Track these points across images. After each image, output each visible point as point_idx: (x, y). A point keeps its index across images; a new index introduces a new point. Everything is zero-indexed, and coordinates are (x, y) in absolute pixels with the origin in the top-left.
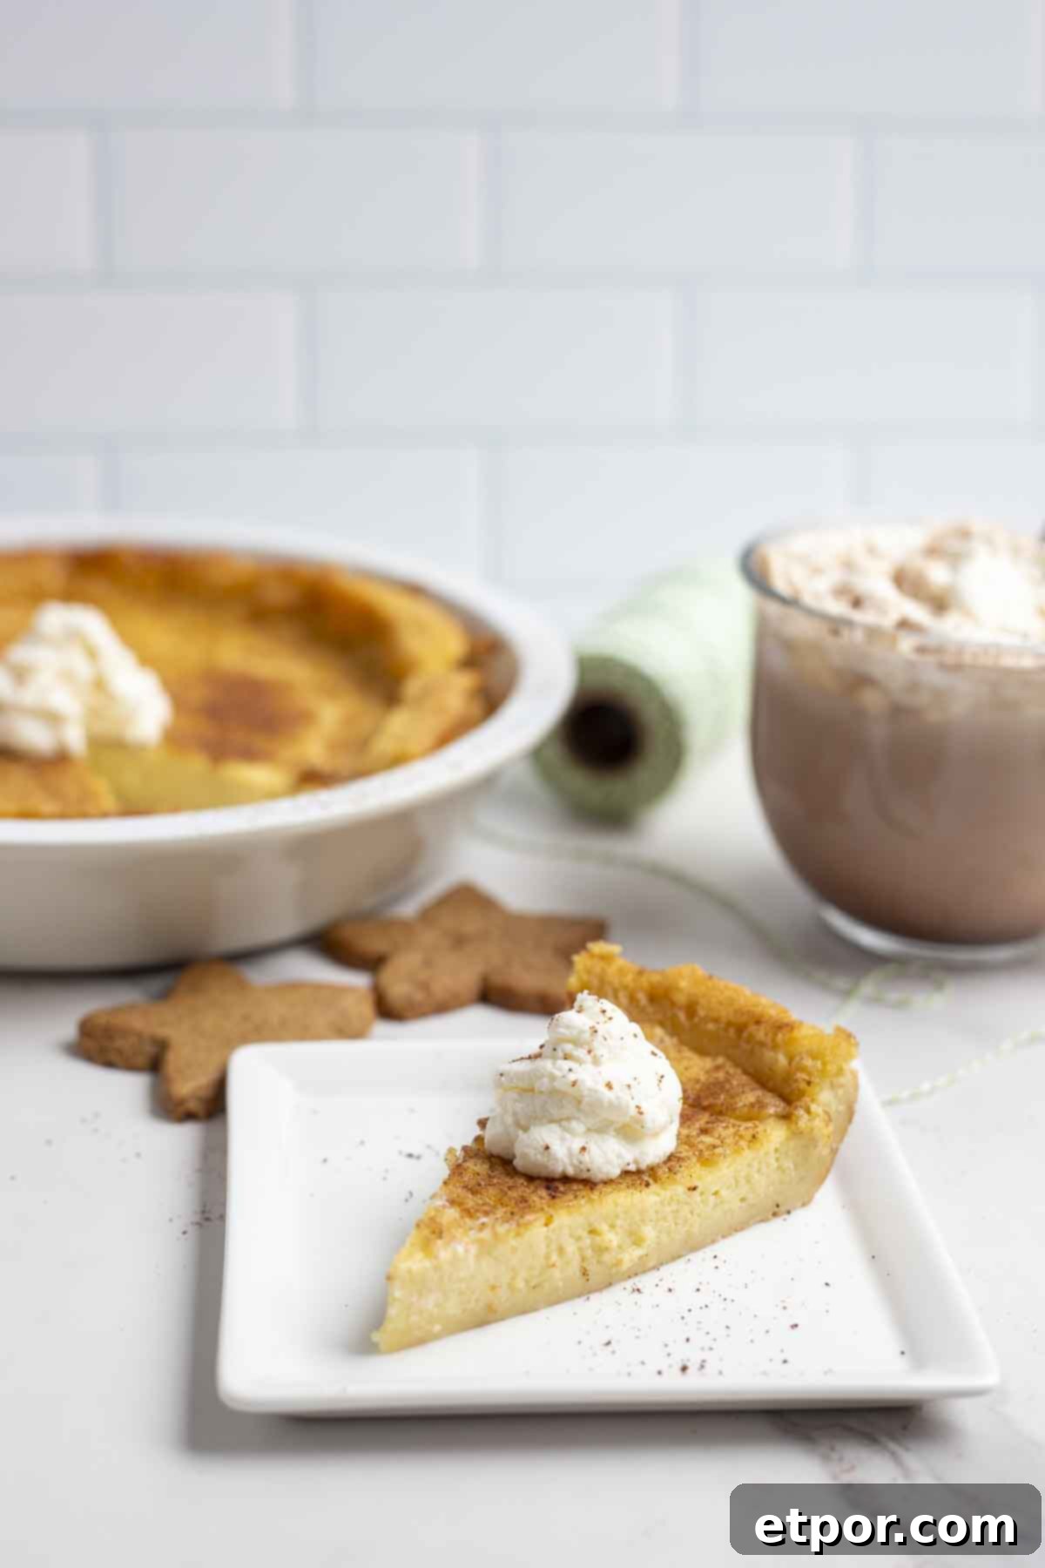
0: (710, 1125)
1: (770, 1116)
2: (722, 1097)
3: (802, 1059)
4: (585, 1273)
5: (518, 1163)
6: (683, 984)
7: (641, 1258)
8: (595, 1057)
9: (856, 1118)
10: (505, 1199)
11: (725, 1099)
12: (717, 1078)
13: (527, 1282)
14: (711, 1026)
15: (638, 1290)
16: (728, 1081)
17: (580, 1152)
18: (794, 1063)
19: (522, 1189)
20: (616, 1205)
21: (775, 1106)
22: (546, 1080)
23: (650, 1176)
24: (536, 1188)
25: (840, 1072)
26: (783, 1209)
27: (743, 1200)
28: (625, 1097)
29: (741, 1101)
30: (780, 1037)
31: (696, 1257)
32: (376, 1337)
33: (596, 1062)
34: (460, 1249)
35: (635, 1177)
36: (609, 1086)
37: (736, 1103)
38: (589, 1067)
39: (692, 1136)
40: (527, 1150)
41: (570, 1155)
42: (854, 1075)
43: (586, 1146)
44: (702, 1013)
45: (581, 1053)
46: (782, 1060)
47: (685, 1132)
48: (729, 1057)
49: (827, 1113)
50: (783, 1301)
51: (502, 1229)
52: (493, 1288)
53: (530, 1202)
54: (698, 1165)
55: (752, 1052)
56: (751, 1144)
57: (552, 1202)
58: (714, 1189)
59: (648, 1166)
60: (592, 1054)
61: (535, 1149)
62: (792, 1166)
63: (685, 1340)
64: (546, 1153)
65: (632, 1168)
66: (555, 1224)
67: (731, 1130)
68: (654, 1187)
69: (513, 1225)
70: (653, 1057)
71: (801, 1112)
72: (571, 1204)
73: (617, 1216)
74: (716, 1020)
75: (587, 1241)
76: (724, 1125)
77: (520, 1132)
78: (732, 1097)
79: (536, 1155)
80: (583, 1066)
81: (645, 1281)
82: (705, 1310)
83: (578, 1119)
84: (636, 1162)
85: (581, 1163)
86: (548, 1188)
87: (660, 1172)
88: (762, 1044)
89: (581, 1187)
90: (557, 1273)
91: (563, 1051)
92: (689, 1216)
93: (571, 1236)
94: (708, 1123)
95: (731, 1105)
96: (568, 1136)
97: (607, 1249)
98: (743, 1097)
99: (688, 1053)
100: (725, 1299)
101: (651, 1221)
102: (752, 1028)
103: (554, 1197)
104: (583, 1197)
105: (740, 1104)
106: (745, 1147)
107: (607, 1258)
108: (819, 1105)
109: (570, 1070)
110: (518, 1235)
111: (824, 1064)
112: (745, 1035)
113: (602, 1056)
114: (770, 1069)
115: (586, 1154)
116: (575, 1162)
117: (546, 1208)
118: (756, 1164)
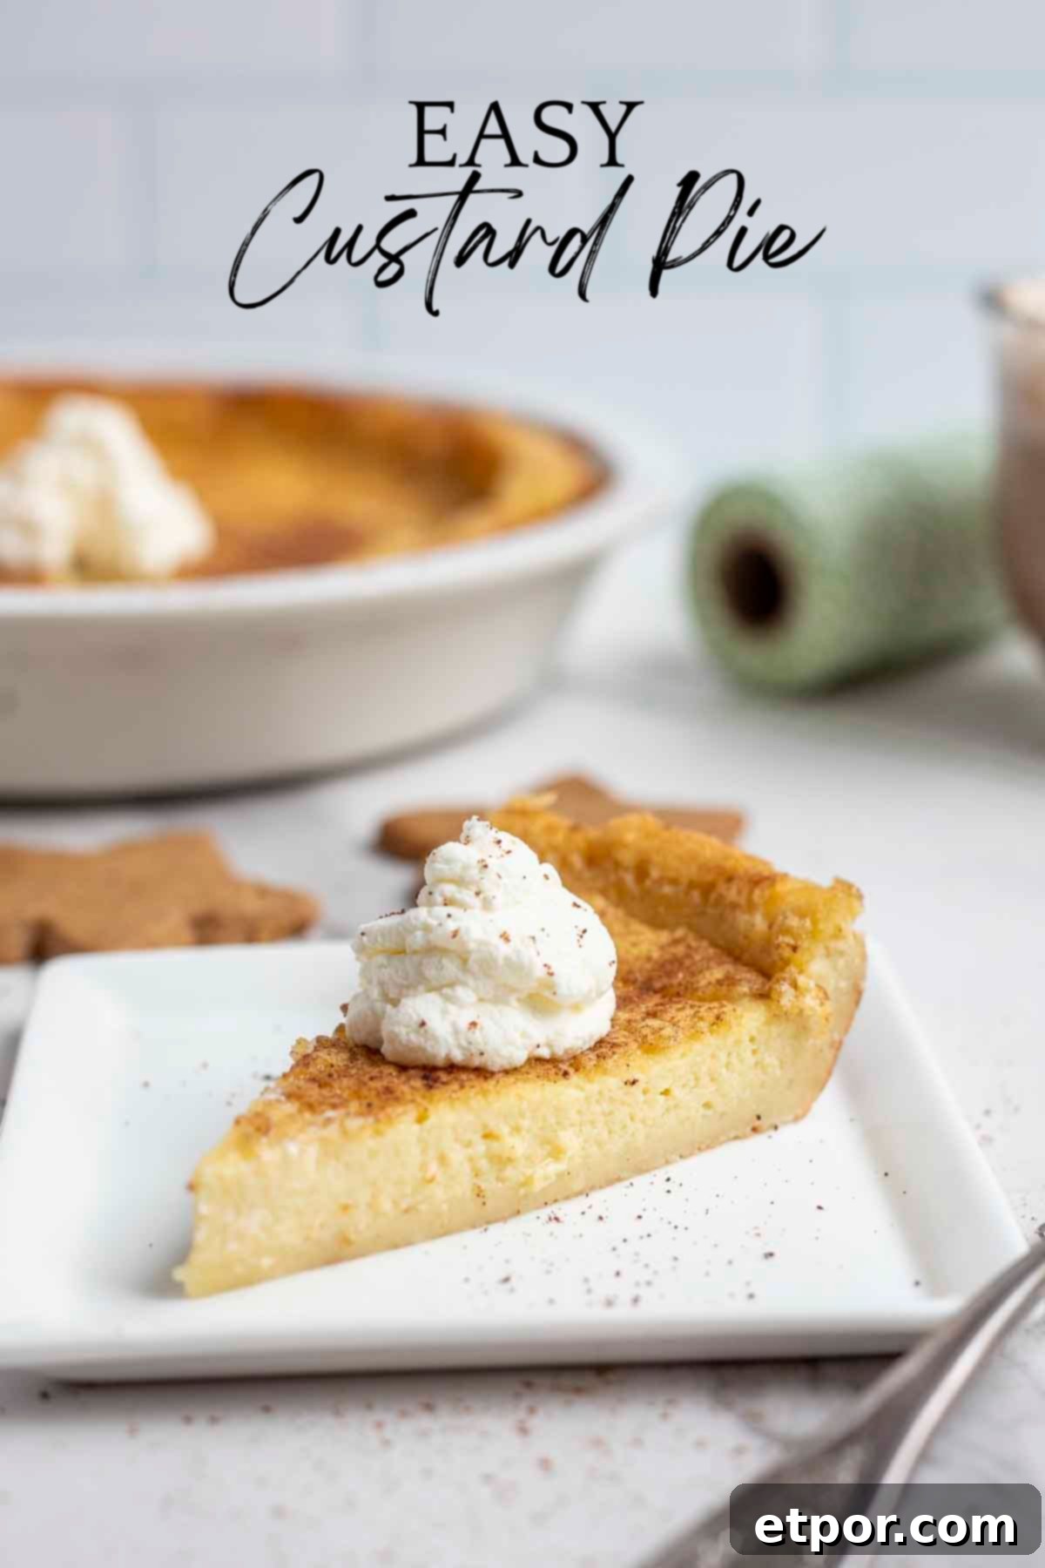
0: (660, 1008)
1: (745, 995)
2: (681, 975)
3: (785, 918)
4: (479, 1194)
5: (386, 1049)
6: (630, 837)
7: (560, 1176)
8: (485, 899)
9: (866, 997)
10: (365, 1092)
11: (684, 978)
12: (674, 955)
13: (395, 1203)
14: (667, 890)
15: (557, 1219)
16: (688, 956)
17: (469, 1029)
18: (775, 928)
19: (390, 1076)
20: (520, 1098)
21: (749, 981)
22: (419, 934)
23: (571, 1065)
24: (409, 1079)
25: (838, 933)
26: (764, 1122)
27: (707, 1105)
28: (528, 953)
29: (704, 978)
30: (757, 892)
31: (641, 1181)
32: (180, 1274)
33: (487, 905)
34: (293, 1149)
35: (549, 1066)
36: (505, 937)
37: (698, 982)
38: (477, 912)
39: (635, 1021)
40: (397, 1029)
41: (456, 1032)
42: (860, 942)
43: (477, 1021)
44: (655, 873)
45: (467, 895)
46: (759, 922)
47: (624, 1016)
48: (690, 927)
49: (819, 987)
50: (756, 1228)
51: (354, 1123)
52: (345, 1208)
53: (398, 1093)
54: (639, 1052)
55: (721, 918)
56: (715, 1027)
57: (428, 1094)
58: (664, 1086)
59: (566, 1052)
60: (481, 896)
61: (407, 1026)
62: (776, 1063)
63: (613, 1273)
64: (422, 1031)
65: (545, 1052)
66: (433, 1120)
67: (689, 1012)
68: (575, 1078)
69: (371, 1120)
70: (575, 909)
71: (785, 987)
72: (454, 1096)
73: (522, 1115)
74: (674, 882)
75: (481, 1147)
76: (680, 1006)
77: (389, 1008)
78: (693, 974)
79: (408, 1034)
80: (469, 911)
81: (568, 1210)
82: (646, 1239)
83: (464, 984)
84: (549, 1045)
85: (470, 1043)
86: (425, 1078)
87: (584, 1060)
88: (734, 906)
89: (472, 1076)
90: (438, 1192)
91: (442, 894)
92: (629, 1122)
93: (457, 1140)
94: (657, 1005)
95: (692, 984)
96: (452, 1008)
97: (510, 1160)
98: (707, 974)
99: (636, 926)
100: (676, 1227)
101: (572, 1125)
102: (722, 888)
103: (430, 1087)
104: (472, 1087)
105: (703, 983)
106: (705, 1030)
107: (509, 1172)
108: (810, 977)
109: (449, 916)
110: (378, 1133)
111: (815, 923)
112: (713, 896)
113: (494, 897)
114: (746, 937)
115: (477, 1032)
116: (464, 1043)
117: (419, 1099)
118: (723, 1057)
